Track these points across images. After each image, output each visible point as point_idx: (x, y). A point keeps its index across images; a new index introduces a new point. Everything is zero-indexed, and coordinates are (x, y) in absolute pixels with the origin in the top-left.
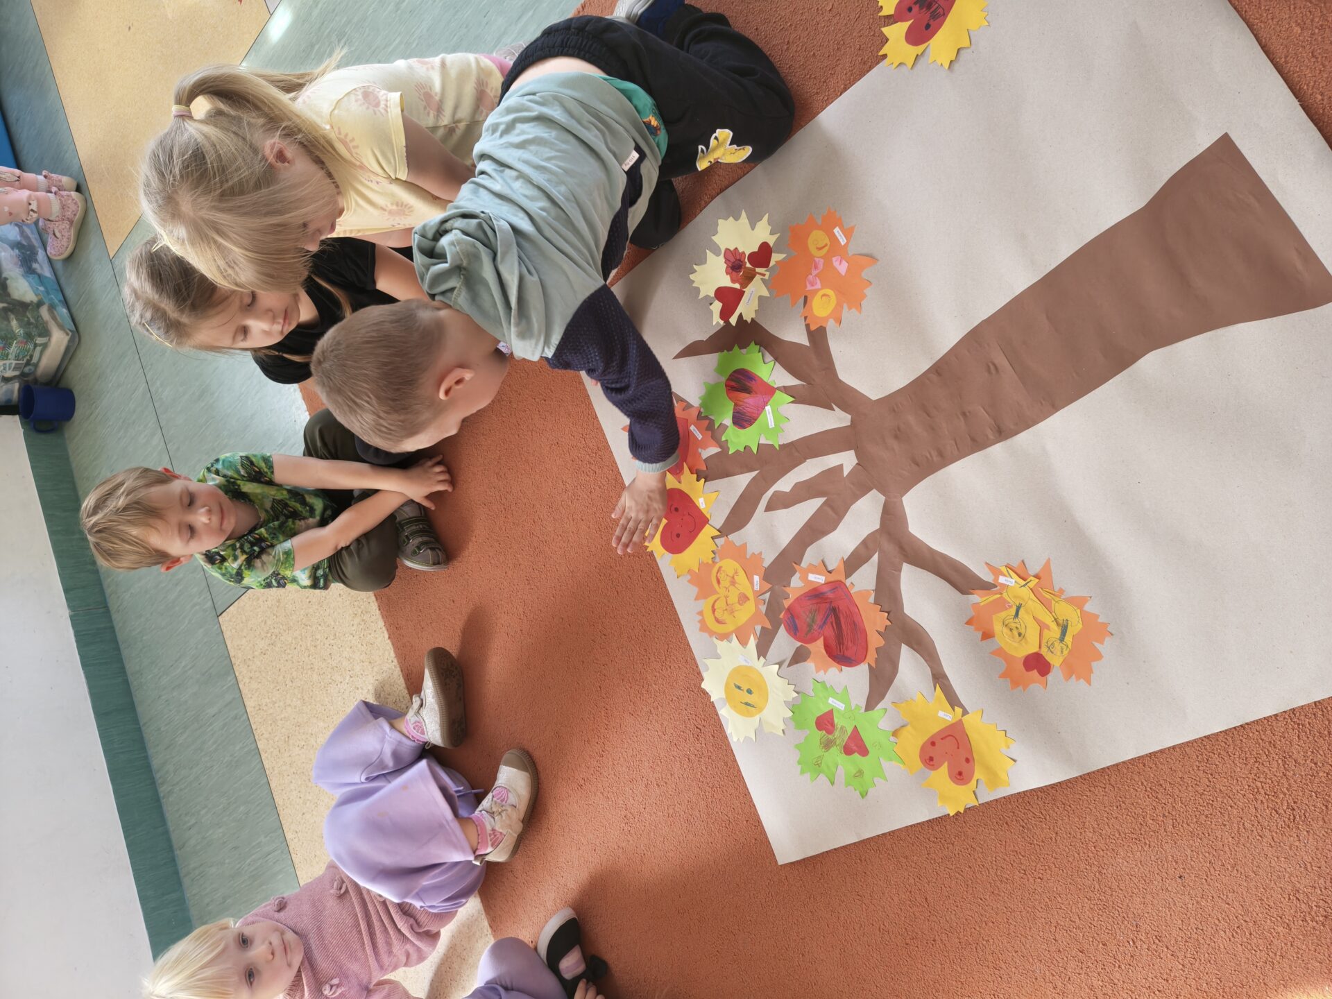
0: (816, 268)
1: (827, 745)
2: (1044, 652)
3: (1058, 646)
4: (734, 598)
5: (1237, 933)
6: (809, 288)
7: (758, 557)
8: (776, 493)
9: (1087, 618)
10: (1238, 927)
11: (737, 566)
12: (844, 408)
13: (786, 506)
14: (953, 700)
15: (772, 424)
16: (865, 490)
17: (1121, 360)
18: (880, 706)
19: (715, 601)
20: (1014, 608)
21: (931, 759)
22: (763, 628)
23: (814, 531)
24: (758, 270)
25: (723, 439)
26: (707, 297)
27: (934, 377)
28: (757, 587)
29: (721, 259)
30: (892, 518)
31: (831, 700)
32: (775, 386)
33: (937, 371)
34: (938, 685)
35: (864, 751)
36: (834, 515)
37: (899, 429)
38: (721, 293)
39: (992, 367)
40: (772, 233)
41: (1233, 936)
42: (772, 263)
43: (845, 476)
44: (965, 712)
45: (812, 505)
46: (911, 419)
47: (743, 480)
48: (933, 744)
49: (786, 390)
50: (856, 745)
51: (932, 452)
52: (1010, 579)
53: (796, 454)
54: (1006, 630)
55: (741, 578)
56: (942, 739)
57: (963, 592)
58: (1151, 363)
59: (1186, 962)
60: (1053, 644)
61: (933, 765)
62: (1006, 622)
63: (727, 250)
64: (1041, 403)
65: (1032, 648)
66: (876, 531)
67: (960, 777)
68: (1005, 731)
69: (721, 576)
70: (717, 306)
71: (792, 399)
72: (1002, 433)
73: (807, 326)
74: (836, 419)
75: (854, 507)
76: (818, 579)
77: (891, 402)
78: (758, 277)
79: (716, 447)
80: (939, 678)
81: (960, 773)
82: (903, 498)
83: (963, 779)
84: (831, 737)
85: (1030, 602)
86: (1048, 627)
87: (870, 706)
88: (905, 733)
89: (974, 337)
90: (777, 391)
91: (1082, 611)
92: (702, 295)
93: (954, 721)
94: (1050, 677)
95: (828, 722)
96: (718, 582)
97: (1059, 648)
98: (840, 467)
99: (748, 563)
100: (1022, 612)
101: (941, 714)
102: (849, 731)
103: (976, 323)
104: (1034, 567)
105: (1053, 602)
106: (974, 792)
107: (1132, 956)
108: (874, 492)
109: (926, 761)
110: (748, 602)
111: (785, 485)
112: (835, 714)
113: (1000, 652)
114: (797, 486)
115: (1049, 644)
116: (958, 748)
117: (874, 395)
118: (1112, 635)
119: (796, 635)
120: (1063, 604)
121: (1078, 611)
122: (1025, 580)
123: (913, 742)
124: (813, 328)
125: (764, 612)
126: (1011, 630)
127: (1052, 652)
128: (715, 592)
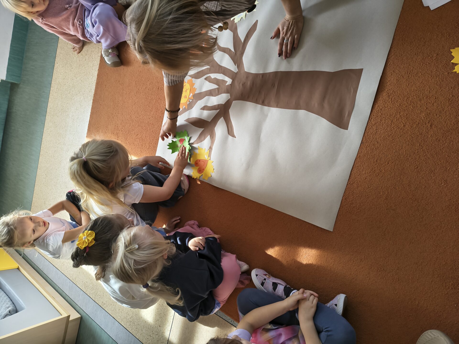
7: (195, 89)
12: (238, 67)
13: (209, 82)
16: (228, 92)
23: (210, 93)
27: (261, 77)
28: (190, 97)
30: (228, 104)
34: (209, 149)
36: (217, 93)
37: (245, 83)
39: (273, 85)
43: (226, 85)
45: (215, 86)
46: (249, 83)
51: (247, 95)
53: (220, 70)
55: (188, 91)
57: (229, 134)
58: (302, 113)
64: (275, 103)
66: (223, 104)
67: (199, 171)
68: (214, 169)
72: (263, 103)
74: (234, 69)
75: (222, 94)
77: (248, 75)
82: (233, 101)
89: (276, 74)
93: (207, 160)
98: (227, 82)
99: (192, 89)
101: (206, 156)
103: (279, 70)
106: (200, 176)
109: (196, 163)
111: (213, 76)
114: (215, 79)
117: (246, 70)
125: (188, 104)
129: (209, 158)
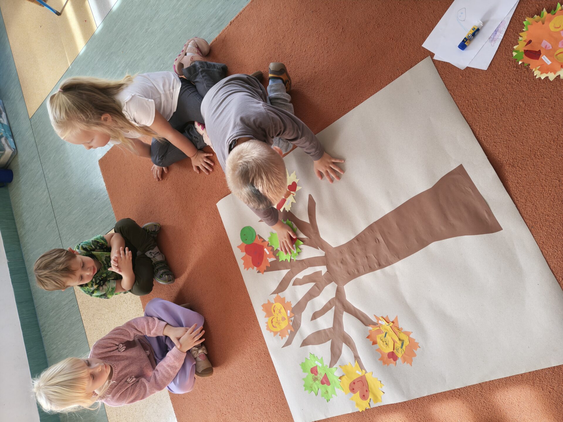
1: (315, 379)
2: (395, 351)
3: (400, 350)
4: (280, 318)
7: (289, 303)
8: (297, 279)
9: (410, 340)
11: (281, 306)
12: (322, 249)
13: (301, 285)
14: (362, 367)
15: (295, 252)
16: (330, 281)
17: (423, 244)
18: (335, 366)
19: (273, 319)
20: (384, 334)
21: (353, 389)
22: (291, 331)
23: (310, 295)
24: (292, 192)
25: (277, 255)
27: (356, 241)
28: (289, 315)
30: (339, 294)
31: (316, 362)
33: (357, 239)
34: (356, 361)
35: (329, 384)
36: (318, 290)
37: (343, 260)
39: (377, 240)
40: (297, 178)
42: (297, 190)
43: (323, 275)
44: (366, 372)
45: (309, 286)
46: (347, 256)
48: (354, 383)
49: (301, 239)
50: (325, 381)
51: (355, 270)
52: (383, 322)
53: (304, 264)
54: (381, 342)
55: (283, 310)
56: (358, 382)
57: (366, 325)
58: (434, 246)
61: (354, 392)
62: (381, 339)
64: (394, 256)
65: (391, 350)
66: (334, 298)
68: (381, 381)
69: (276, 309)
71: (303, 243)
72: (381, 266)
73: (309, 216)
74: (318, 253)
75: (325, 288)
77: (340, 249)
78: (292, 195)
79: (274, 258)
80: (357, 358)
81: (364, 396)
82: (344, 286)
83: (365, 398)
84: (316, 376)
85: (390, 331)
86: (397, 342)
87: (331, 366)
88: (343, 378)
89: (370, 228)
91: (409, 337)
93: (362, 375)
94: (397, 361)
95: (315, 370)
96: (274, 311)
97: (401, 351)
98: (321, 272)
99: (286, 305)
100: (387, 335)
101: (357, 372)
102: (323, 375)
103: (372, 223)
104: (392, 319)
105: (399, 333)
106: (369, 403)
108: (333, 282)
109: (351, 389)
110: (285, 320)
111: (300, 276)
112: (318, 368)
113: (379, 350)
114: (305, 277)
115: (397, 348)
116: (363, 386)
117: (334, 246)
118: (420, 347)
120: (402, 334)
122: (388, 323)
123: (347, 382)
125: (291, 325)
126: (383, 342)
127: (398, 352)
128: (273, 315)
129: (364, 371)
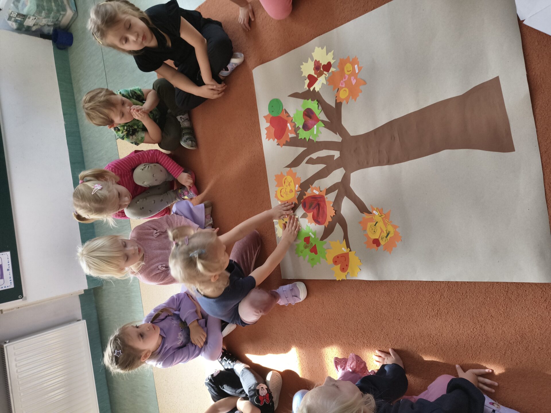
0: (345, 78)
1: (306, 247)
2: (380, 239)
4: (288, 190)
5: (410, 341)
6: (340, 85)
8: (311, 158)
9: (396, 233)
10: (411, 339)
11: (292, 179)
13: (313, 164)
14: (348, 246)
15: (315, 133)
16: (339, 167)
17: (435, 149)
18: (325, 240)
19: (282, 189)
20: (375, 223)
21: (336, 262)
23: (320, 175)
24: (325, 72)
25: (298, 132)
26: (305, 76)
27: (373, 134)
28: (296, 189)
29: (313, 63)
31: (310, 233)
32: (320, 119)
34: (344, 240)
35: (316, 253)
36: (327, 172)
38: (310, 77)
40: (333, 59)
41: (409, 341)
42: (330, 71)
44: (351, 251)
45: (321, 166)
47: (301, 150)
48: (338, 257)
49: (323, 122)
50: (314, 250)
52: (376, 212)
53: (320, 146)
54: (370, 229)
55: (292, 184)
56: (341, 257)
57: (361, 212)
58: (445, 154)
59: (393, 344)
60: (383, 238)
61: (336, 264)
62: (371, 226)
63: (316, 60)
64: (405, 156)
65: (377, 237)
66: (339, 182)
67: (343, 270)
68: (361, 260)
69: (286, 181)
70: (307, 81)
71: (324, 126)
72: (389, 162)
73: (336, 100)
74: (337, 138)
75: (334, 172)
76: (316, 192)
78: (324, 75)
79: (295, 134)
80: (346, 237)
81: (343, 269)
82: (351, 174)
84: (307, 245)
85: (381, 222)
86: (383, 232)
87: (322, 239)
89: (390, 124)
90: (320, 122)
92: (303, 75)
93: (347, 252)
94: (379, 248)
95: (308, 240)
96: (285, 183)
97: (385, 240)
98: (334, 156)
100: (377, 224)
101: (343, 249)
102: (314, 245)
103: (392, 119)
104: (385, 211)
105: (388, 224)
107: (378, 338)
109: (334, 262)
110: (292, 193)
111: (314, 156)
112: (311, 238)
113: (367, 236)
115: (382, 237)
116: (345, 261)
117: (352, 134)
118: (402, 241)
119: (305, 209)
120: (390, 226)
121: (394, 230)
122: (381, 214)
123: (332, 255)
124: (338, 101)
125: (297, 198)
126: (372, 229)
127: (382, 240)
128: (283, 186)
129: (349, 249)
